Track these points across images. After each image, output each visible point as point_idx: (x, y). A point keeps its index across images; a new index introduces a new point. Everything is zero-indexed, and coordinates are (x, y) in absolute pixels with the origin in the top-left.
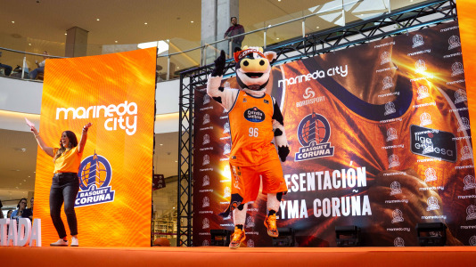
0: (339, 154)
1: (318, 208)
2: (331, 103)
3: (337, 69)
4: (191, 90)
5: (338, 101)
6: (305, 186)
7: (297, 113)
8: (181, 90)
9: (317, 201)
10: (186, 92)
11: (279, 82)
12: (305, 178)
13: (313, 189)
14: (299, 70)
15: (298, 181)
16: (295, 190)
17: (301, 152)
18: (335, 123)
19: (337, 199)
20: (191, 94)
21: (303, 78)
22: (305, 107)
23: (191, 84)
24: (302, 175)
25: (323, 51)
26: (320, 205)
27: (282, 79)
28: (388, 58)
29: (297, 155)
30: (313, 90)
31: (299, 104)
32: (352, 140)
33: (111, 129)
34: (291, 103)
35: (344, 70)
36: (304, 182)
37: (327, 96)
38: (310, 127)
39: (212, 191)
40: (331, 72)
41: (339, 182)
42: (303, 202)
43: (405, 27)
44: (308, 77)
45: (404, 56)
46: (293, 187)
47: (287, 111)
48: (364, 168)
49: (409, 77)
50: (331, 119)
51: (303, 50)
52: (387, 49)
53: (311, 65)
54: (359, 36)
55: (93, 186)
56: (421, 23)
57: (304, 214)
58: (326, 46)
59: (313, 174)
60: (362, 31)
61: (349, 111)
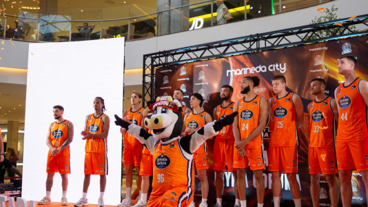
2: (270, 94)
3: (277, 65)
4: (152, 70)
8: (144, 70)
10: (148, 71)
11: (228, 71)
14: (245, 63)
20: (152, 74)
21: (248, 70)
23: (153, 66)
25: (265, 49)
27: (230, 69)
28: (320, 61)
35: (283, 67)
37: (267, 88)
40: (272, 68)
43: (334, 35)
44: (252, 70)
45: (334, 60)
49: (338, 79)
51: (248, 45)
52: (320, 52)
53: (255, 60)
56: (353, 33)
58: (268, 44)
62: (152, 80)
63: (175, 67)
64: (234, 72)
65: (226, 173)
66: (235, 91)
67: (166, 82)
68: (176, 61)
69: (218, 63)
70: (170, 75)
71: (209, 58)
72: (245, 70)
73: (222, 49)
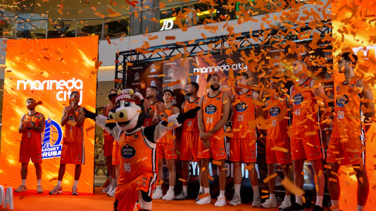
3: (239, 65)
4: (124, 67)
8: (117, 66)
10: (120, 68)
14: (210, 62)
20: (124, 70)
27: (197, 68)
33: (61, 100)
34: (203, 88)
40: (235, 67)
52: (278, 54)
55: (47, 144)
62: (124, 76)
63: (146, 64)
65: (193, 163)
66: (200, 88)
67: (137, 78)
68: (147, 59)
70: (141, 72)
73: (189, 49)
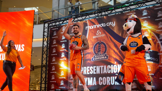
0: (110, 59)
1: (101, 81)
2: (108, 37)
3: (111, 23)
4: (48, 29)
5: (111, 37)
6: (96, 71)
7: (93, 41)
8: (44, 29)
9: (100, 78)
10: (46, 30)
11: (86, 27)
12: (96, 68)
13: (99, 73)
14: (95, 23)
15: (93, 69)
16: (91, 73)
17: (94, 57)
18: (109, 45)
19: (109, 78)
20: (48, 31)
21: (96, 26)
22: (97, 38)
23: (48, 27)
24: (94, 67)
25: (105, 15)
26: (101, 80)
27: (87, 26)
29: (93, 58)
30: (100, 31)
31: (94, 37)
32: (116, 53)
34: (91, 36)
35: (113, 23)
36: (95, 70)
37: (106, 34)
38: (99, 47)
39: (56, 72)
40: (108, 24)
41: (110, 70)
42: (95, 78)
43: (140, 7)
44: (99, 26)
46: (90, 72)
47: (89, 40)
48: (121, 65)
50: (107, 44)
51: (97, 15)
53: (100, 21)
54: (120, 10)
56: (147, 5)
57: (95, 83)
58: (106, 13)
59: (99, 66)
60: (122, 8)
61: (115, 41)
62: (48, 33)
63: (60, 27)
64: (89, 27)
67: (55, 34)
68: (61, 24)
69: (81, 23)
70: (57, 31)
71: (77, 21)
72: (95, 26)
73: (84, 17)
